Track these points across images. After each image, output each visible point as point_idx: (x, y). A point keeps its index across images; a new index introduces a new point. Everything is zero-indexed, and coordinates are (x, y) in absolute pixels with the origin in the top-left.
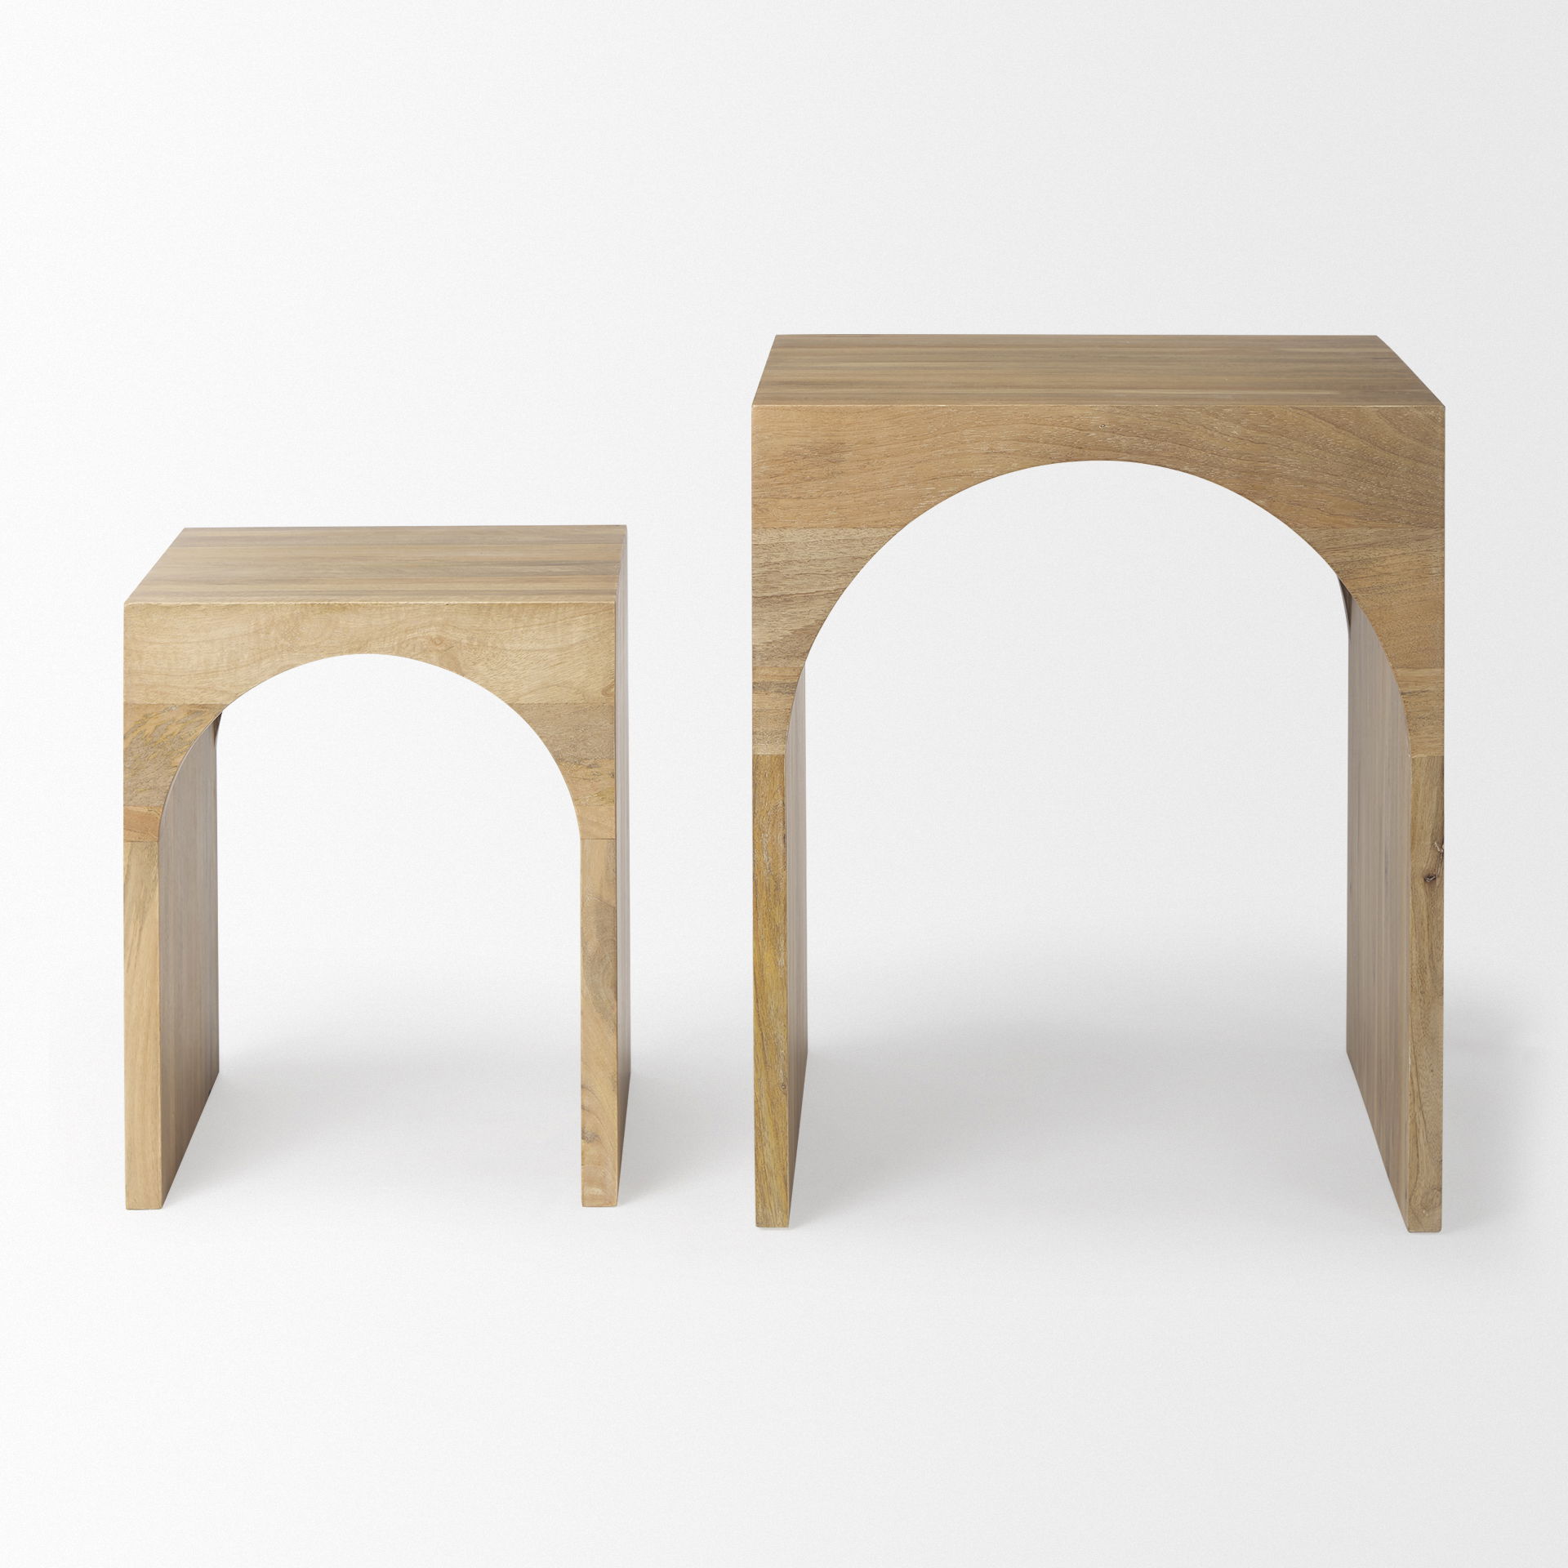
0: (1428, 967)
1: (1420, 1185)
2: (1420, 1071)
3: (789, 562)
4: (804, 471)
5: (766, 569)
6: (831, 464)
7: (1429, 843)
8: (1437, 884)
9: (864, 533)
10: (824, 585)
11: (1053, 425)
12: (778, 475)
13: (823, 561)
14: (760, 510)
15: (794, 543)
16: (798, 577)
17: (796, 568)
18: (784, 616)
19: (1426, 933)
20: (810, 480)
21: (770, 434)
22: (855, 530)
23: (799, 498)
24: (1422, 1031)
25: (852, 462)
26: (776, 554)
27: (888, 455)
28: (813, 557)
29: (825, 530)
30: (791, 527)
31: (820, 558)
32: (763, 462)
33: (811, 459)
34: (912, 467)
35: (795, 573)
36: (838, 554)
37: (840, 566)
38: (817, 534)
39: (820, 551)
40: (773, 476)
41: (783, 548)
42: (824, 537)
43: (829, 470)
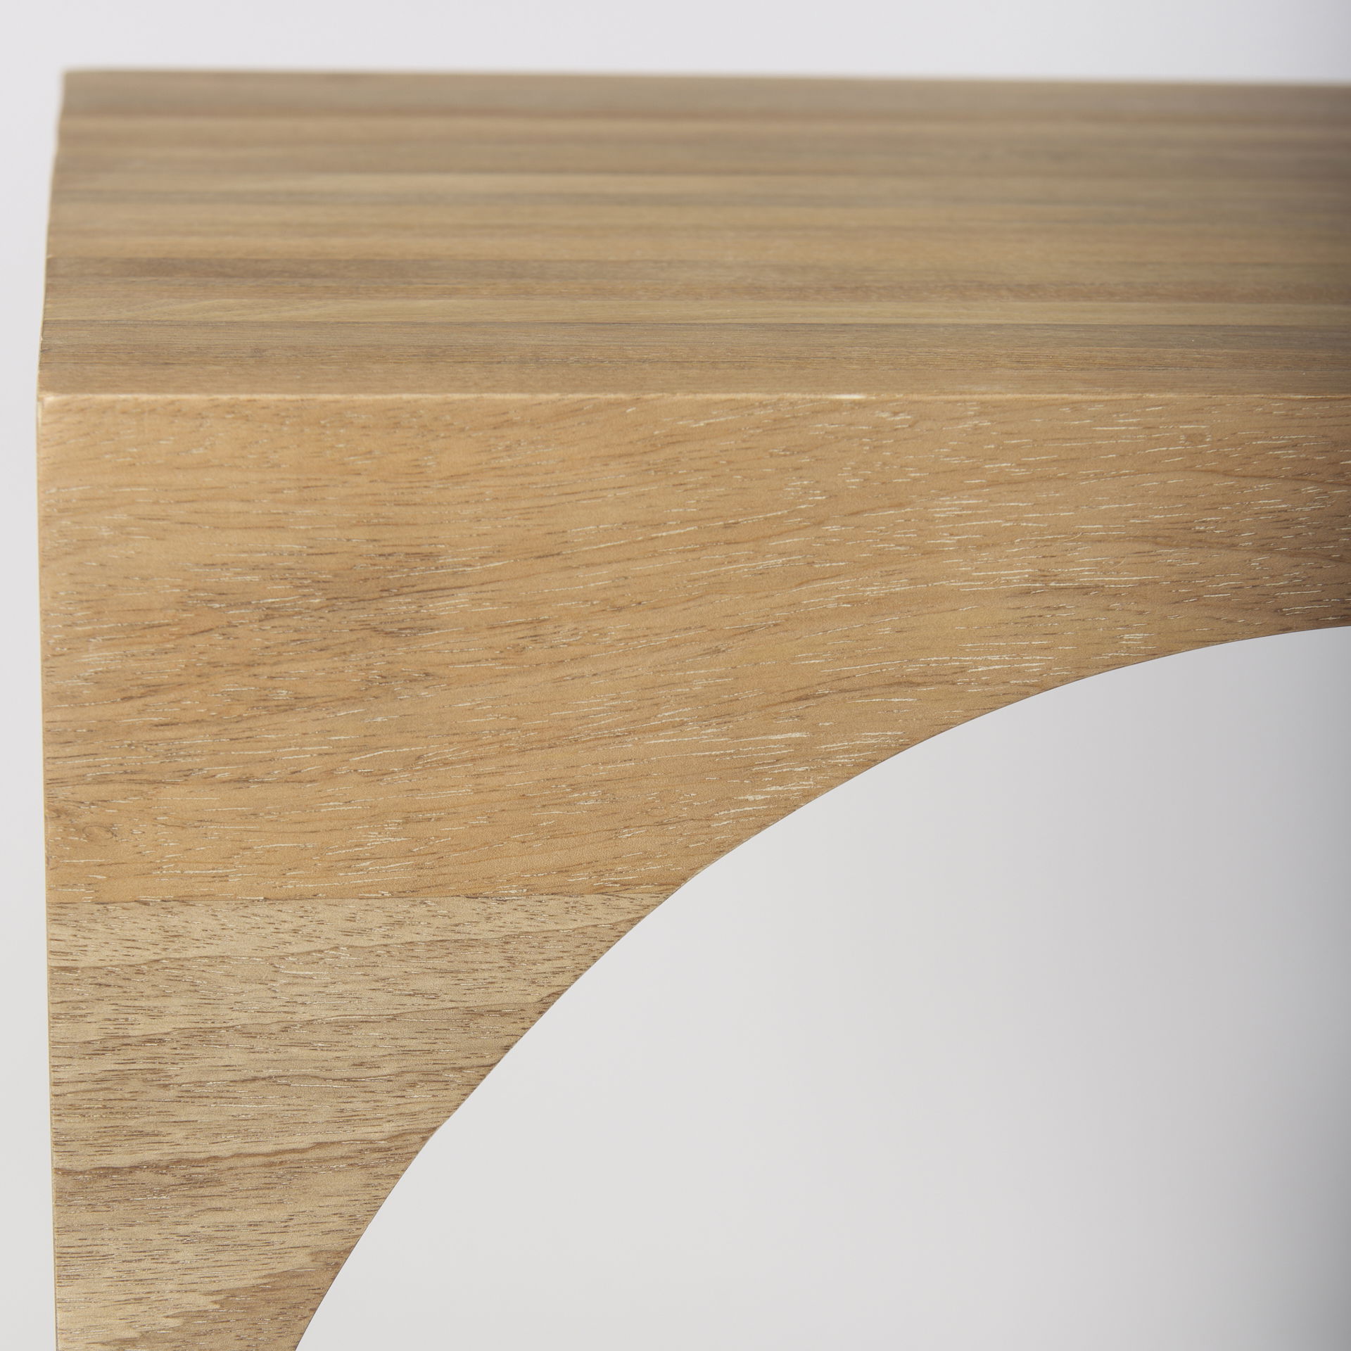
3: (204, 1035)
4: (266, 670)
5: (108, 1063)
6: (378, 641)
9: (512, 918)
10: (346, 1119)
12: (154, 689)
13: (345, 1026)
14: (80, 831)
15: (223, 959)
16: (241, 1090)
17: (235, 1056)
18: (186, 1239)
20: (289, 708)
21: (118, 518)
22: (474, 904)
23: (245, 780)
25: (467, 631)
26: (152, 1003)
27: (620, 602)
28: (303, 1014)
29: (353, 906)
30: (210, 895)
31: (332, 1016)
32: (93, 635)
33: (293, 622)
34: (717, 651)
35: (230, 1076)
36: (406, 1000)
37: (413, 1044)
38: (321, 923)
39: (331, 989)
40: (135, 691)
41: (178, 979)
42: (347, 933)
43: (369, 667)
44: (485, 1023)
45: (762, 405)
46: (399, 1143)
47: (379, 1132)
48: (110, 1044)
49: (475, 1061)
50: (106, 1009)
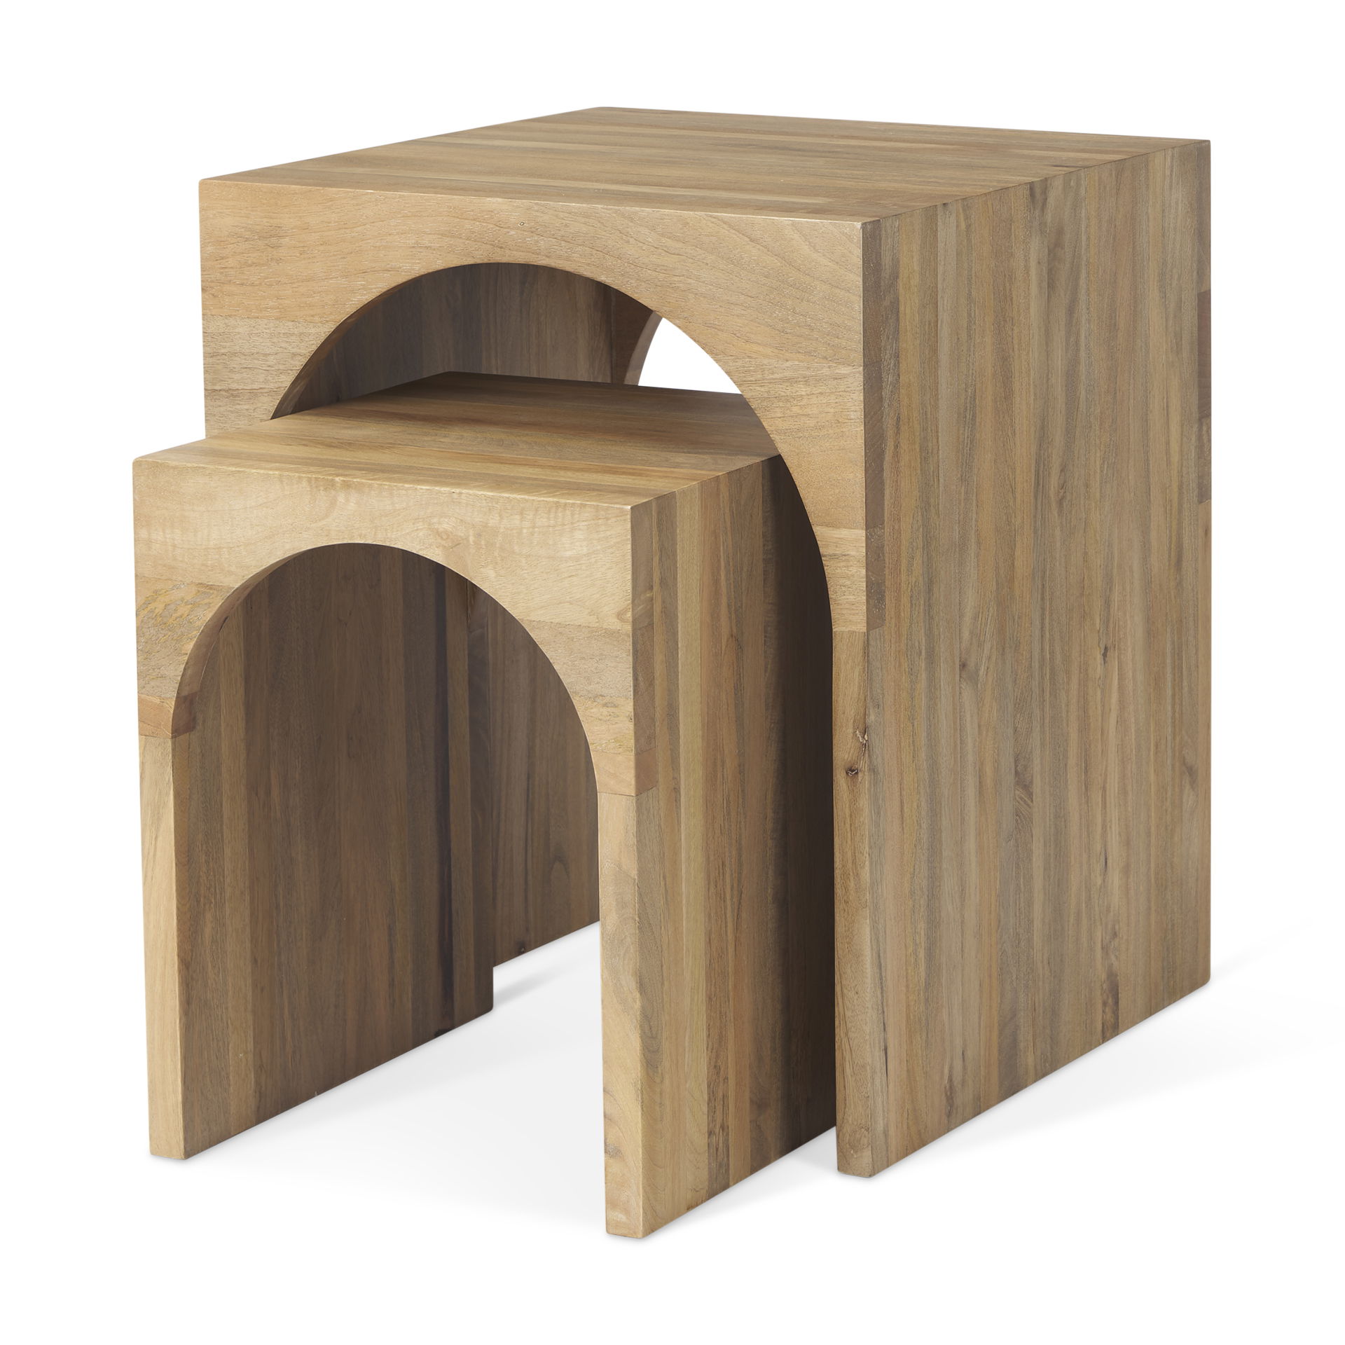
0: (851, 874)
1: (848, 1122)
2: (845, 991)
3: (234, 354)
4: (246, 255)
5: (215, 360)
6: (270, 249)
7: (851, 730)
8: (860, 779)
9: (302, 328)
10: (267, 382)
11: (474, 220)
12: (222, 258)
14: (209, 295)
15: (238, 333)
16: (243, 371)
17: (241, 361)
18: (232, 412)
19: (849, 834)
20: (251, 266)
21: (214, 212)
22: (293, 324)
23: (242, 285)
24: (846, 945)
25: (289, 248)
26: (223, 344)
27: (322, 243)
28: (256, 351)
29: (266, 321)
30: (235, 315)
32: (209, 243)
33: (252, 242)
34: (344, 258)
35: (240, 366)
36: (279, 349)
38: (259, 325)
39: (262, 344)
40: (218, 258)
41: (229, 338)
42: (266, 329)
43: (268, 256)
44: (297, 358)
45: (351, 192)
46: (279, 390)
47: (274, 386)
48: (216, 354)
49: (295, 368)
50: (215, 344)
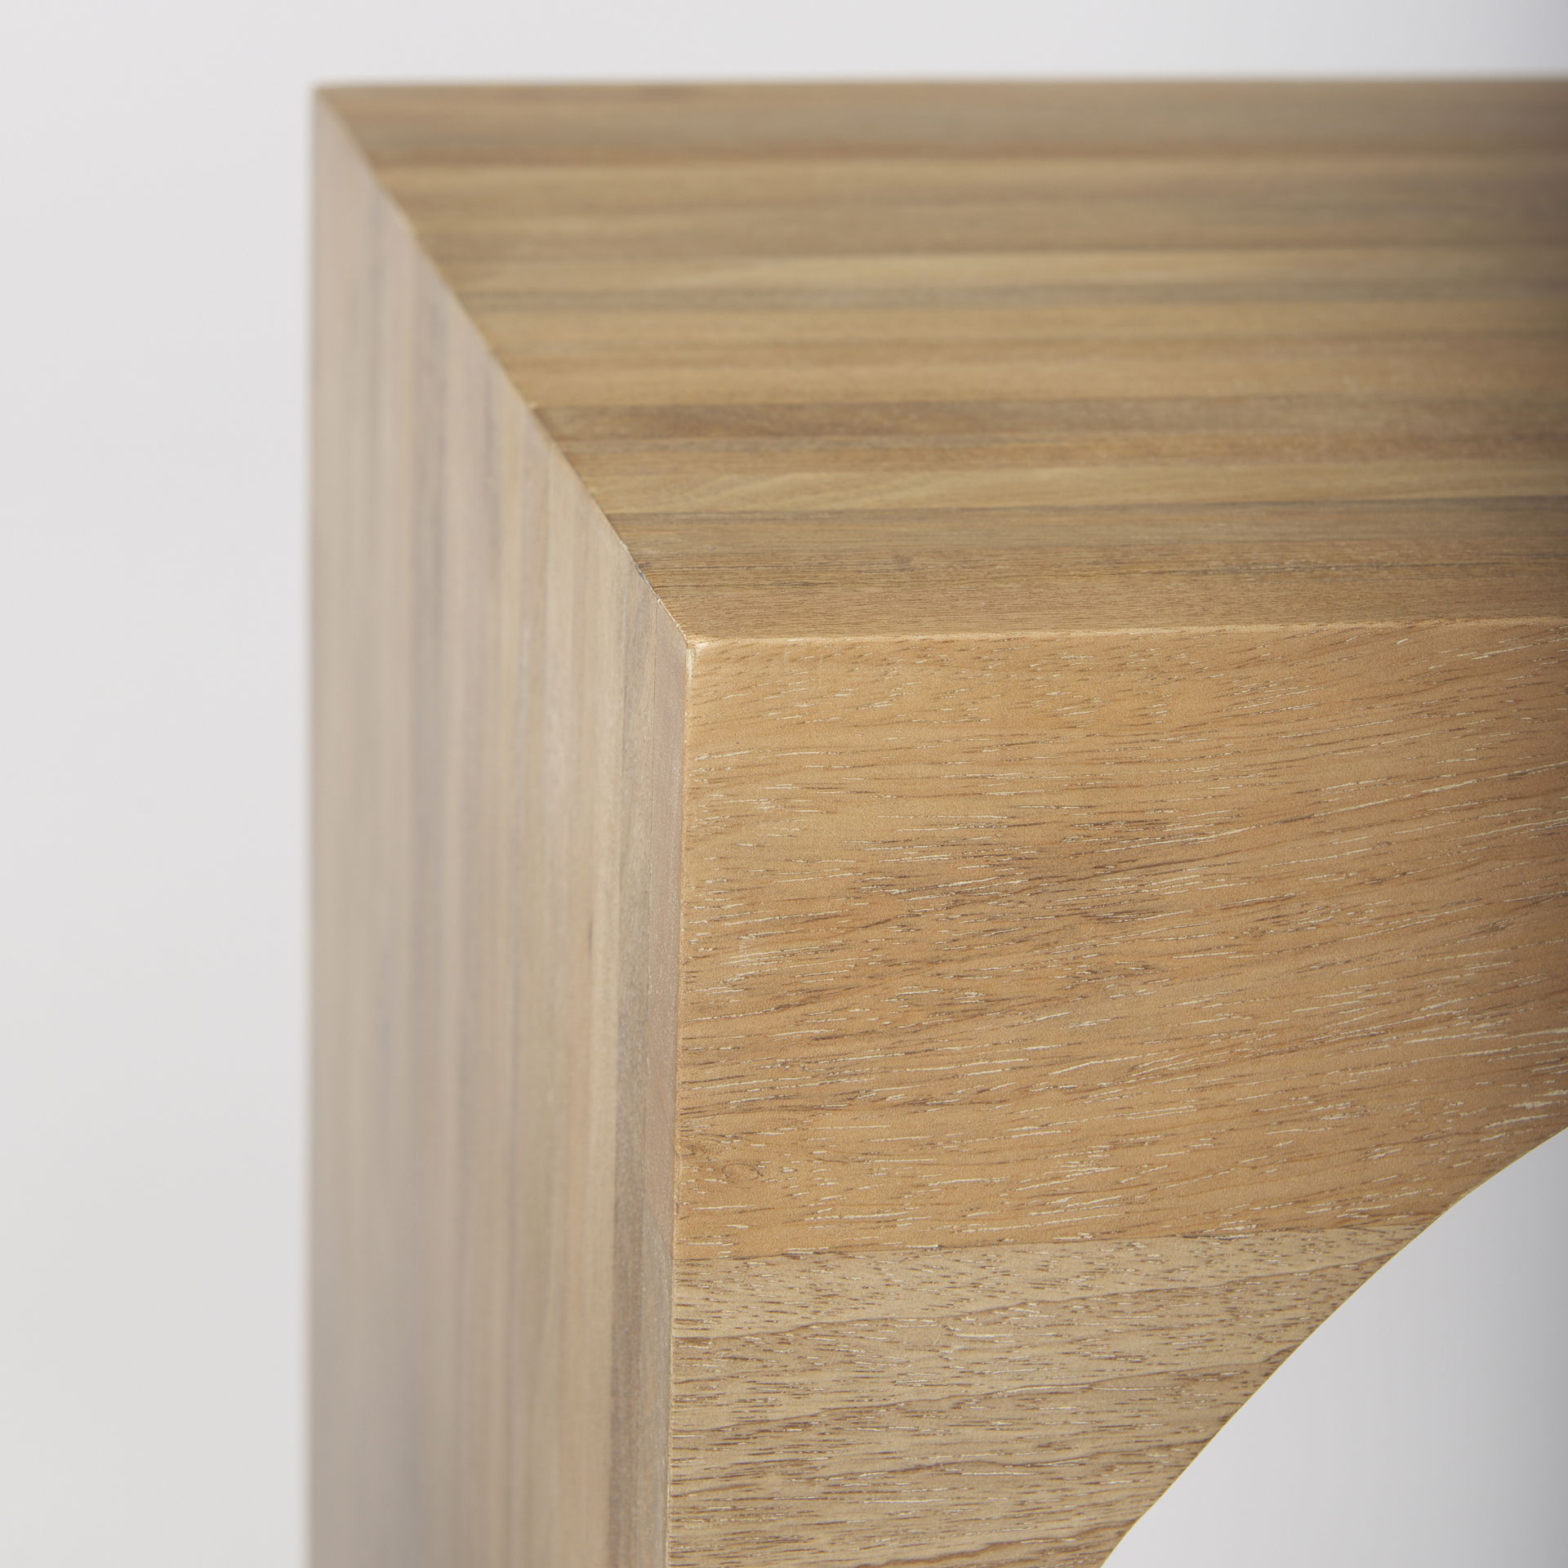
3: (858, 1416)
4: (953, 968)
5: (741, 1454)
6: (1089, 929)
9: (1238, 1260)
10: (1026, 1513)
12: (815, 995)
13: (1031, 1399)
14: (719, 1170)
15: (886, 1322)
16: (901, 1482)
17: (896, 1441)
20: (977, 1013)
21: (785, 786)
22: (1192, 1244)
23: (920, 1103)
25: (1197, 913)
26: (796, 1379)
27: (1380, 874)
28: (980, 1386)
29: (1045, 1252)
30: (873, 1245)
31: (1016, 1387)
32: (744, 931)
33: (989, 908)
34: (1495, 929)
35: (889, 1465)
36: (1106, 1365)
37: (1112, 1419)
38: (1006, 1273)
39: (1016, 1355)
40: (793, 998)
41: (830, 1348)
42: (1038, 1286)
43: (1077, 960)
44: (1200, 1390)
45: (1558, 631)
46: (1089, 1540)
47: (1063, 1528)
48: (744, 1431)
49: (1186, 1437)
50: (740, 1389)
